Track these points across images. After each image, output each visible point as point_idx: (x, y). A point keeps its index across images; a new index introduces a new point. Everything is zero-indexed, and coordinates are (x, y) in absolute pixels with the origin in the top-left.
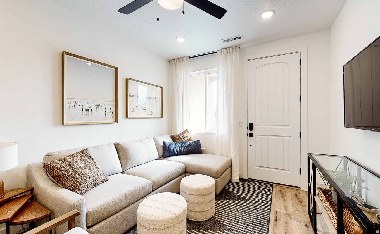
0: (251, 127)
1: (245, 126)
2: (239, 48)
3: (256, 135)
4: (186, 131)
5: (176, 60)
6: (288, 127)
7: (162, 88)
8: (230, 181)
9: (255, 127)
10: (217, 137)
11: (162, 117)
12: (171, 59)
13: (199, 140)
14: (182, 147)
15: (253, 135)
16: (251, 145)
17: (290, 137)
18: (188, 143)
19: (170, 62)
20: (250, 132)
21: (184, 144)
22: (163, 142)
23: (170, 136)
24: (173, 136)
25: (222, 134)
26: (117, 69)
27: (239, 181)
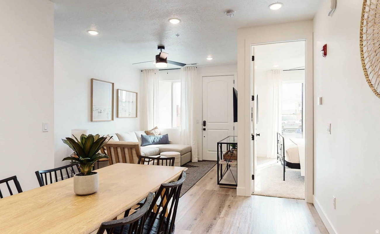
0: (204, 123)
1: (201, 123)
2: (197, 68)
3: (208, 129)
4: (156, 128)
5: (147, 71)
6: (228, 123)
7: (137, 93)
8: (191, 161)
9: (207, 123)
10: (181, 132)
11: (137, 116)
12: (142, 69)
13: (167, 134)
14: (155, 139)
15: (206, 129)
16: (204, 137)
17: (228, 130)
18: (159, 136)
19: (142, 71)
20: (204, 127)
21: (156, 137)
22: (141, 135)
23: (144, 131)
24: (147, 131)
25: (185, 130)
26: (113, 84)
27: (197, 161)
